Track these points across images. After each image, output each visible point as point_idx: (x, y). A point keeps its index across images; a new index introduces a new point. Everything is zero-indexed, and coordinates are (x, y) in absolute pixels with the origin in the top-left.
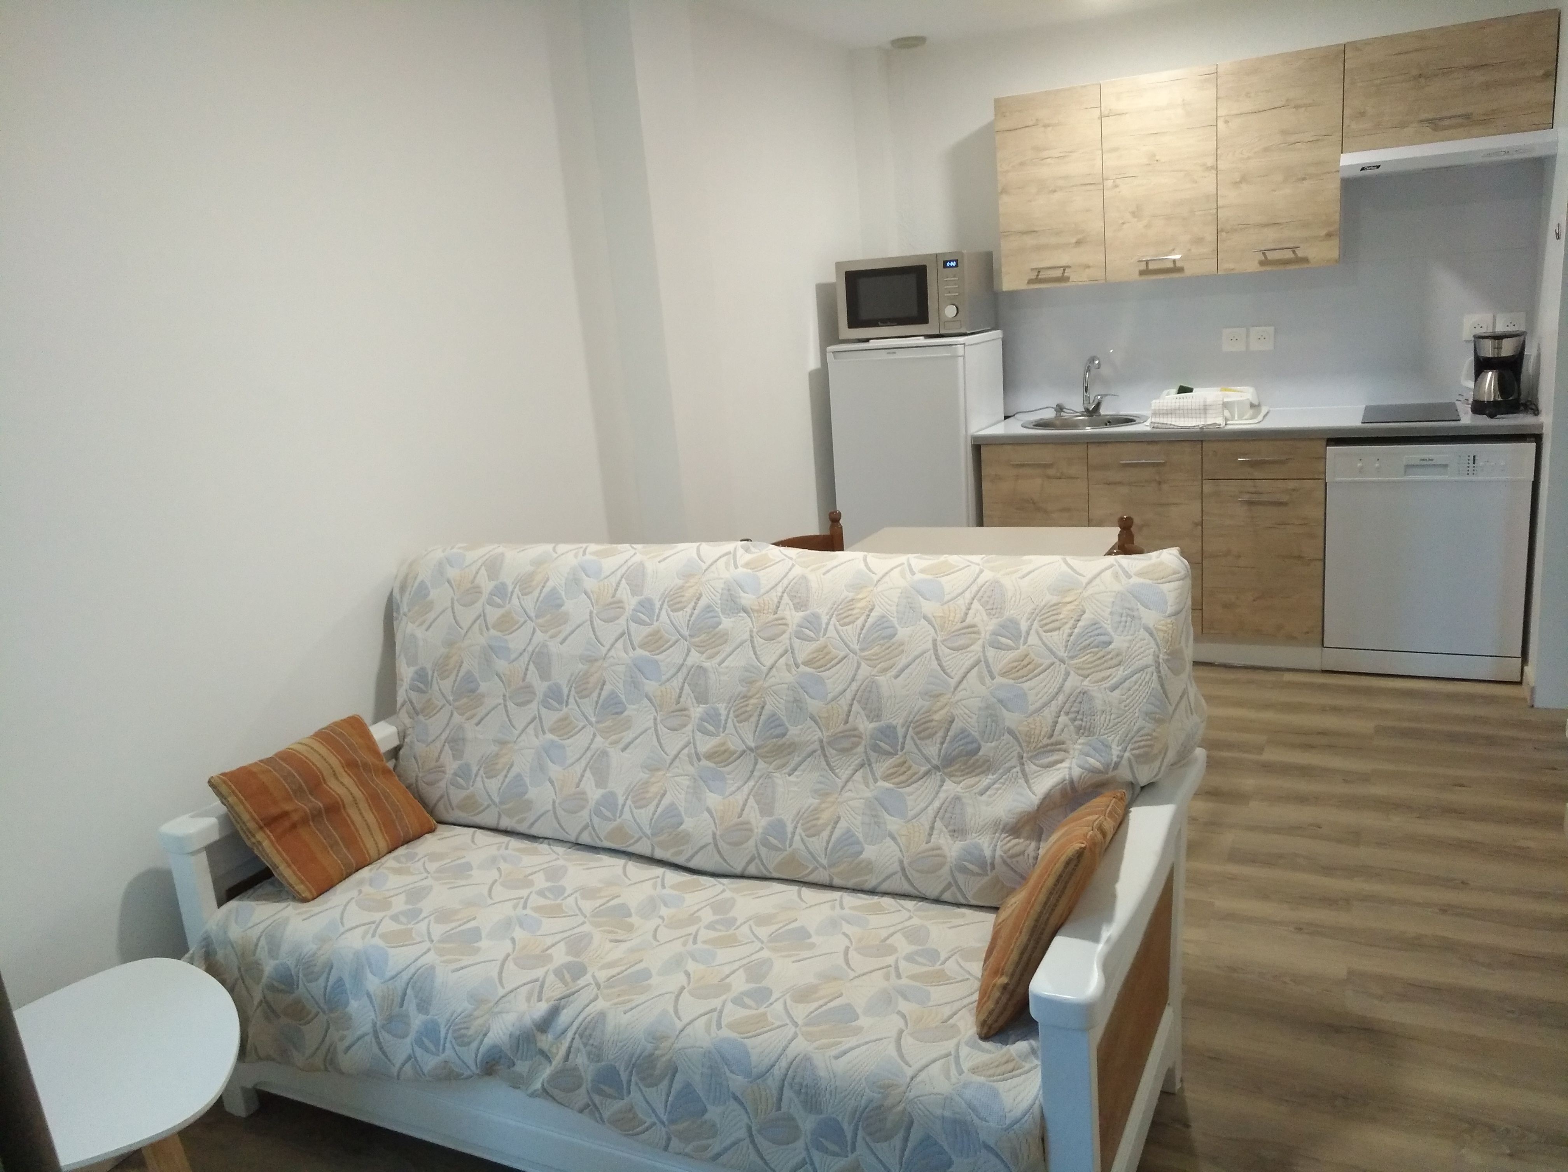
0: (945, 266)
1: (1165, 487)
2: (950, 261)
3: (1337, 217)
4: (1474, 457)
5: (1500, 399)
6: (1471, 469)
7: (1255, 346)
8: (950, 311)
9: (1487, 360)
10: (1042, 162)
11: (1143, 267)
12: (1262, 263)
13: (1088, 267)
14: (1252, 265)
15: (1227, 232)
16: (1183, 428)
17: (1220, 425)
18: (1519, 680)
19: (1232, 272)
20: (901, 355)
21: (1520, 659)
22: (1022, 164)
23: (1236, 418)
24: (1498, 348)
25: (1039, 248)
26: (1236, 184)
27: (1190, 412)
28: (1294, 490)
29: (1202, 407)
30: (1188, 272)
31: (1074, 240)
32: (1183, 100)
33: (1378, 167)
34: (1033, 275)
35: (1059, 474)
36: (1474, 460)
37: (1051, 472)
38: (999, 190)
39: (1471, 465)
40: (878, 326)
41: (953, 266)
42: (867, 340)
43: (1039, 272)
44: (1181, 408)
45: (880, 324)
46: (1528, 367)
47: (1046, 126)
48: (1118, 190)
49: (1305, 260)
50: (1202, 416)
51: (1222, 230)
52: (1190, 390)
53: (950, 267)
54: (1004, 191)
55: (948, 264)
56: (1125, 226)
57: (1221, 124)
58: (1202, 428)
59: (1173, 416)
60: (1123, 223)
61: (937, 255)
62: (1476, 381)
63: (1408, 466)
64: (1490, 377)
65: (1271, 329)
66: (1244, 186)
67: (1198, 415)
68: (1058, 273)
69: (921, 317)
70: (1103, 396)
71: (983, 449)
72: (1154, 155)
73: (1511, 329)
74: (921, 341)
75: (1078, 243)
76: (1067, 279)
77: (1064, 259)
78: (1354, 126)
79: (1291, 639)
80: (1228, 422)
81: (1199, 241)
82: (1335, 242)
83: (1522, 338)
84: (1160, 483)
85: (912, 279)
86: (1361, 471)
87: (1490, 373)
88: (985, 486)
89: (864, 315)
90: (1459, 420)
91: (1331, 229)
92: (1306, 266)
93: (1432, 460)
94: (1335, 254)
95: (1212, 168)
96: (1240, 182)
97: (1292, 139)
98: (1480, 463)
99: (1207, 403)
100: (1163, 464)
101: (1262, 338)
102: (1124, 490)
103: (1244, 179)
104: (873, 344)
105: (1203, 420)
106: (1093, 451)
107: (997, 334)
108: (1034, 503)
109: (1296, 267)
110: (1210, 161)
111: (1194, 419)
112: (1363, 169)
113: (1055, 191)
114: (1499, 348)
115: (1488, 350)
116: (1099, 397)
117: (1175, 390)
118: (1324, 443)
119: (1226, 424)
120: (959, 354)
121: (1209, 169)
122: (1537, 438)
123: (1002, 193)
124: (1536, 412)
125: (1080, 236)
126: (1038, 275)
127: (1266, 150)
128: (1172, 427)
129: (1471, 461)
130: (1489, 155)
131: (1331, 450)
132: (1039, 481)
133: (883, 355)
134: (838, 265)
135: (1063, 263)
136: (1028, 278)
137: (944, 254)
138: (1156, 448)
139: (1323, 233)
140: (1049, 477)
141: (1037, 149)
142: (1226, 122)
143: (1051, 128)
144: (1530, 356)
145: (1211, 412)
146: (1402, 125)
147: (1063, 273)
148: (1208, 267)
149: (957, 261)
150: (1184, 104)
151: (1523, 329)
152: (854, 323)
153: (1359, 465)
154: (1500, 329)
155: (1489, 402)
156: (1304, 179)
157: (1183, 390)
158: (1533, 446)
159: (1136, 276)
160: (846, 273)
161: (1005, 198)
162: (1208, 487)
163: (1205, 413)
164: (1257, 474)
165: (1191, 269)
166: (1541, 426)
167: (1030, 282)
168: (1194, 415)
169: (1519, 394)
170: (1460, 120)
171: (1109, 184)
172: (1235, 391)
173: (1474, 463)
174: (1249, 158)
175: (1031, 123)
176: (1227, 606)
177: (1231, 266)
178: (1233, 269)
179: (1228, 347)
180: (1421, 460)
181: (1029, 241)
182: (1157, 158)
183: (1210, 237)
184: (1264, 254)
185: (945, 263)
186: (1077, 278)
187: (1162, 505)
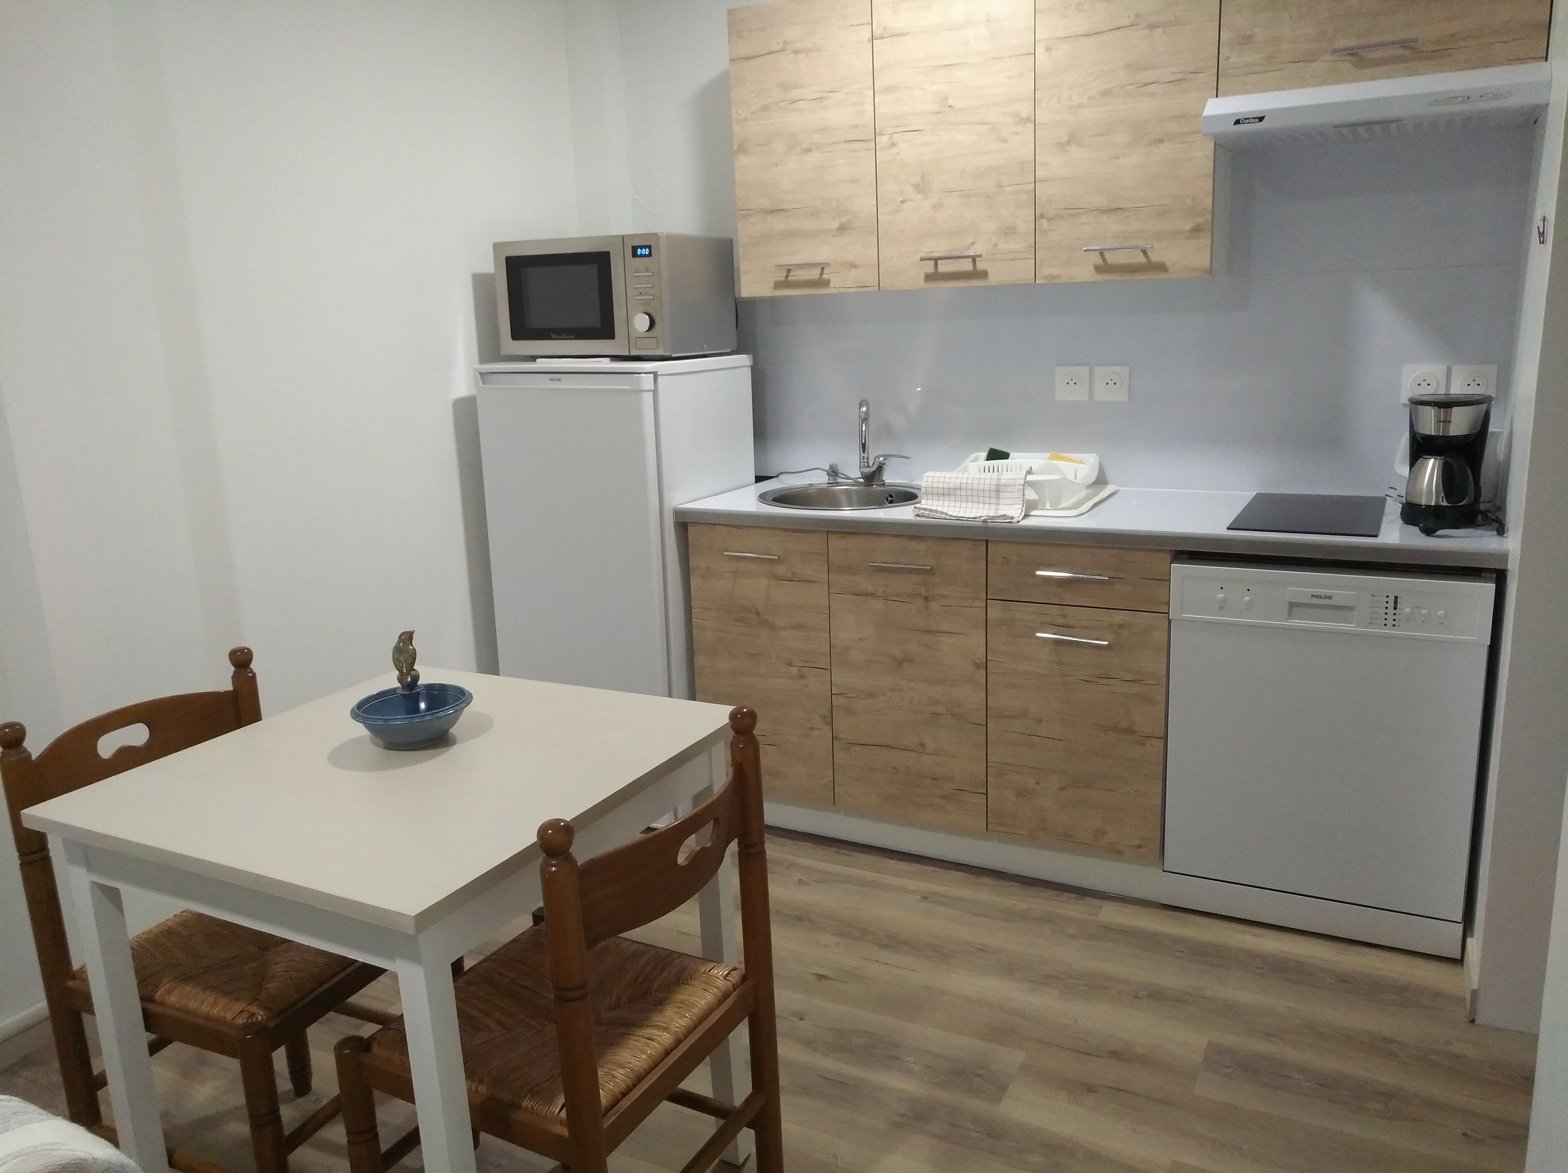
0: (635, 255)
1: (934, 606)
2: (641, 247)
3: (1208, 202)
4: (1396, 597)
5: (1445, 504)
6: (1390, 617)
7: (1102, 395)
8: (641, 322)
9: (1428, 439)
10: (792, 106)
11: (929, 267)
12: (1098, 269)
13: (855, 266)
14: (1084, 272)
15: (1049, 220)
16: (958, 519)
17: (1012, 518)
18: (1459, 957)
19: (1056, 281)
20: (567, 383)
21: (1461, 926)
22: (765, 108)
23: (1048, 506)
24: (1444, 422)
25: (789, 235)
26: (1062, 146)
27: (975, 493)
28: (1121, 626)
29: (993, 488)
30: (994, 278)
31: (835, 225)
32: (987, 14)
33: (1261, 119)
34: (781, 276)
35: (789, 576)
36: (1396, 603)
37: (780, 570)
38: (735, 148)
39: (1391, 611)
40: (550, 338)
41: (645, 256)
42: (533, 358)
43: (789, 271)
44: (970, 487)
45: (553, 336)
46: (1494, 451)
47: (796, 52)
48: (895, 150)
49: (1161, 267)
50: (993, 501)
51: (1042, 216)
52: (1004, 456)
53: (641, 256)
54: (742, 149)
55: (639, 252)
56: (906, 206)
57: (1040, 51)
58: (985, 521)
59: (952, 498)
60: (903, 202)
61: (623, 236)
62: (1411, 469)
63: (1292, 605)
64: (1431, 467)
65: (1123, 371)
66: (1074, 150)
67: (987, 500)
68: (814, 274)
69: (606, 331)
70: (886, 457)
71: (691, 529)
72: (946, 98)
73: (1474, 390)
74: (605, 364)
75: (842, 229)
76: (826, 283)
77: (823, 252)
78: (1234, 59)
79: (1115, 852)
80: (1032, 513)
81: (1009, 231)
82: (1205, 241)
83: (1484, 407)
84: (926, 599)
85: (591, 271)
86: (1222, 607)
87: (1432, 461)
88: (695, 582)
89: (535, 321)
90: (1376, 536)
91: (1200, 220)
92: (1162, 276)
93: (1330, 598)
94: (1204, 260)
95: (1028, 119)
96: (1068, 143)
97: (1144, 77)
98: (1405, 609)
99: (1002, 482)
100: (931, 572)
101: (1111, 383)
102: (877, 605)
103: (1074, 139)
104: (542, 364)
105: (993, 507)
106: (836, 544)
107: (743, 360)
108: (758, 614)
109: (1149, 276)
110: (1026, 109)
111: (981, 506)
112: (1237, 122)
113: (809, 150)
114: (1447, 422)
115: (1429, 423)
116: (882, 459)
117: (984, 454)
118: (1168, 557)
119: (1026, 516)
120: (646, 388)
121: (1022, 121)
122: (1500, 577)
123: (738, 151)
124: (1501, 531)
125: (844, 220)
126: (787, 276)
127: (1105, 93)
128: (944, 516)
129: (1391, 605)
130: (1437, 102)
131: (1179, 569)
132: (764, 582)
133: (544, 382)
134: (498, 247)
135: (820, 259)
136: (774, 280)
137: (633, 236)
138: (921, 546)
139: (1188, 226)
140: (777, 578)
141: (785, 87)
142: (1048, 49)
143: (803, 55)
144: (1498, 434)
145: (1006, 495)
146: (1309, 59)
147: (822, 274)
148: (1022, 272)
149: (649, 247)
150: (988, 21)
151: (1491, 392)
152: (520, 332)
153: (1220, 596)
154: (1457, 389)
155: (1428, 507)
156: (1161, 141)
157: (995, 455)
158: (1489, 588)
159: (921, 283)
160: (507, 258)
161: (743, 160)
162: (996, 612)
163: (998, 498)
164: (1068, 598)
165: (998, 274)
166: (1504, 557)
167: (778, 285)
168: (981, 500)
169: (1478, 495)
170: (1399, 51)
171: (883, 140)
172: (1069, 460)
173: (1395, 608)
174: (1081, 106)
175: (776, 47)
176: (1022, 793)
177: (1055, 272)
178: (1058, 276)
179: (1064, 394)
180: (1313, 596)
181: (777, 224)
182: (951, 102)
183: (1025, 225)
184: (1102, 254)
185: (634, 249)
186: (840, 282)
187: (929, 632)
